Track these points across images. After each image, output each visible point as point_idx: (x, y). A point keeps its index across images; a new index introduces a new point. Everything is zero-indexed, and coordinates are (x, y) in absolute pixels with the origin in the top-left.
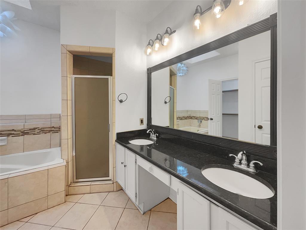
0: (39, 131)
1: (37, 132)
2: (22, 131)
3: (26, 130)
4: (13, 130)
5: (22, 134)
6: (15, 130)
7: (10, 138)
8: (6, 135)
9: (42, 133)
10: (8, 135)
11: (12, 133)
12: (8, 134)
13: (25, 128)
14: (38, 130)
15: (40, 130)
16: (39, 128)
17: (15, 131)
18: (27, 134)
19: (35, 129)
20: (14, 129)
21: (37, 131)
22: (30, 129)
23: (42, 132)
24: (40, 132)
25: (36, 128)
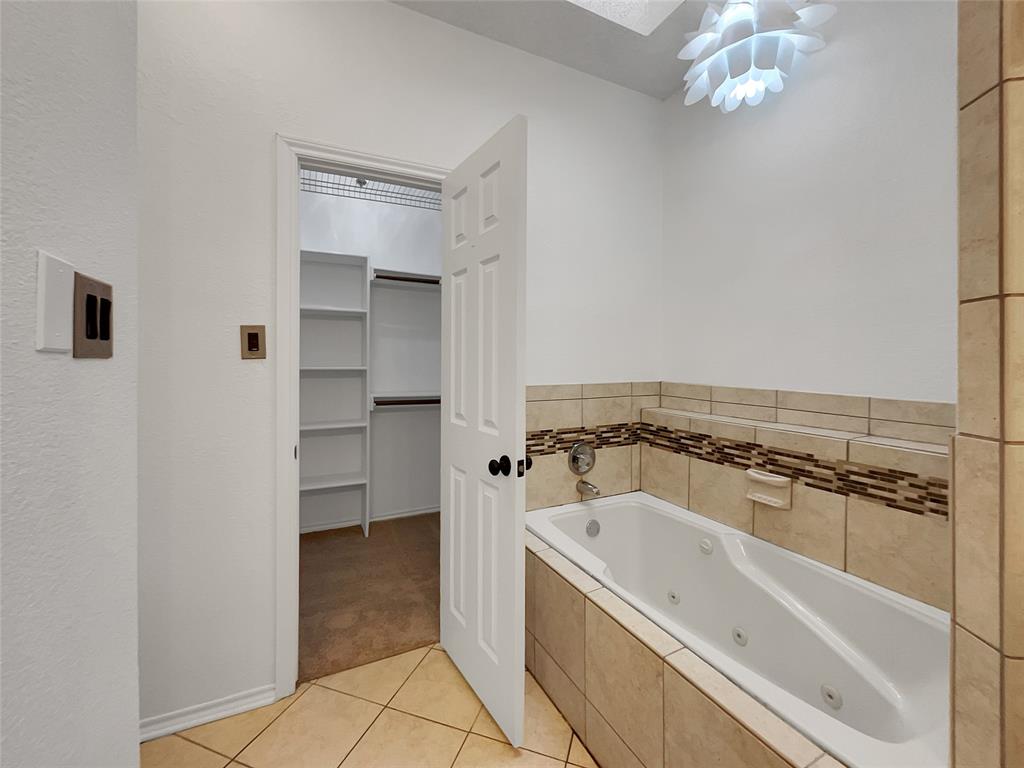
0: (915, 496)
1: (907, 499)
2: (837, 471)
3: (855, 469)
4: (809, 458)
5: (841, 484)
6: (817, 461)
7: (800, 487)
8: (789, 472)
9: (932, 511)
10: (796, 474)
11: (807, 468)
12: (796, 469)
13: (851, 460)
14: (911, 485)
15: (923, 493)
16: (916, 476)
17: (817, 464)
18: (860, 490)
19: (893, 476)
20: (812, 456)
21: (903, 490)
22: (872, 474)
23: (933, 505)
24: (920, 501)
25: (903, 475)
